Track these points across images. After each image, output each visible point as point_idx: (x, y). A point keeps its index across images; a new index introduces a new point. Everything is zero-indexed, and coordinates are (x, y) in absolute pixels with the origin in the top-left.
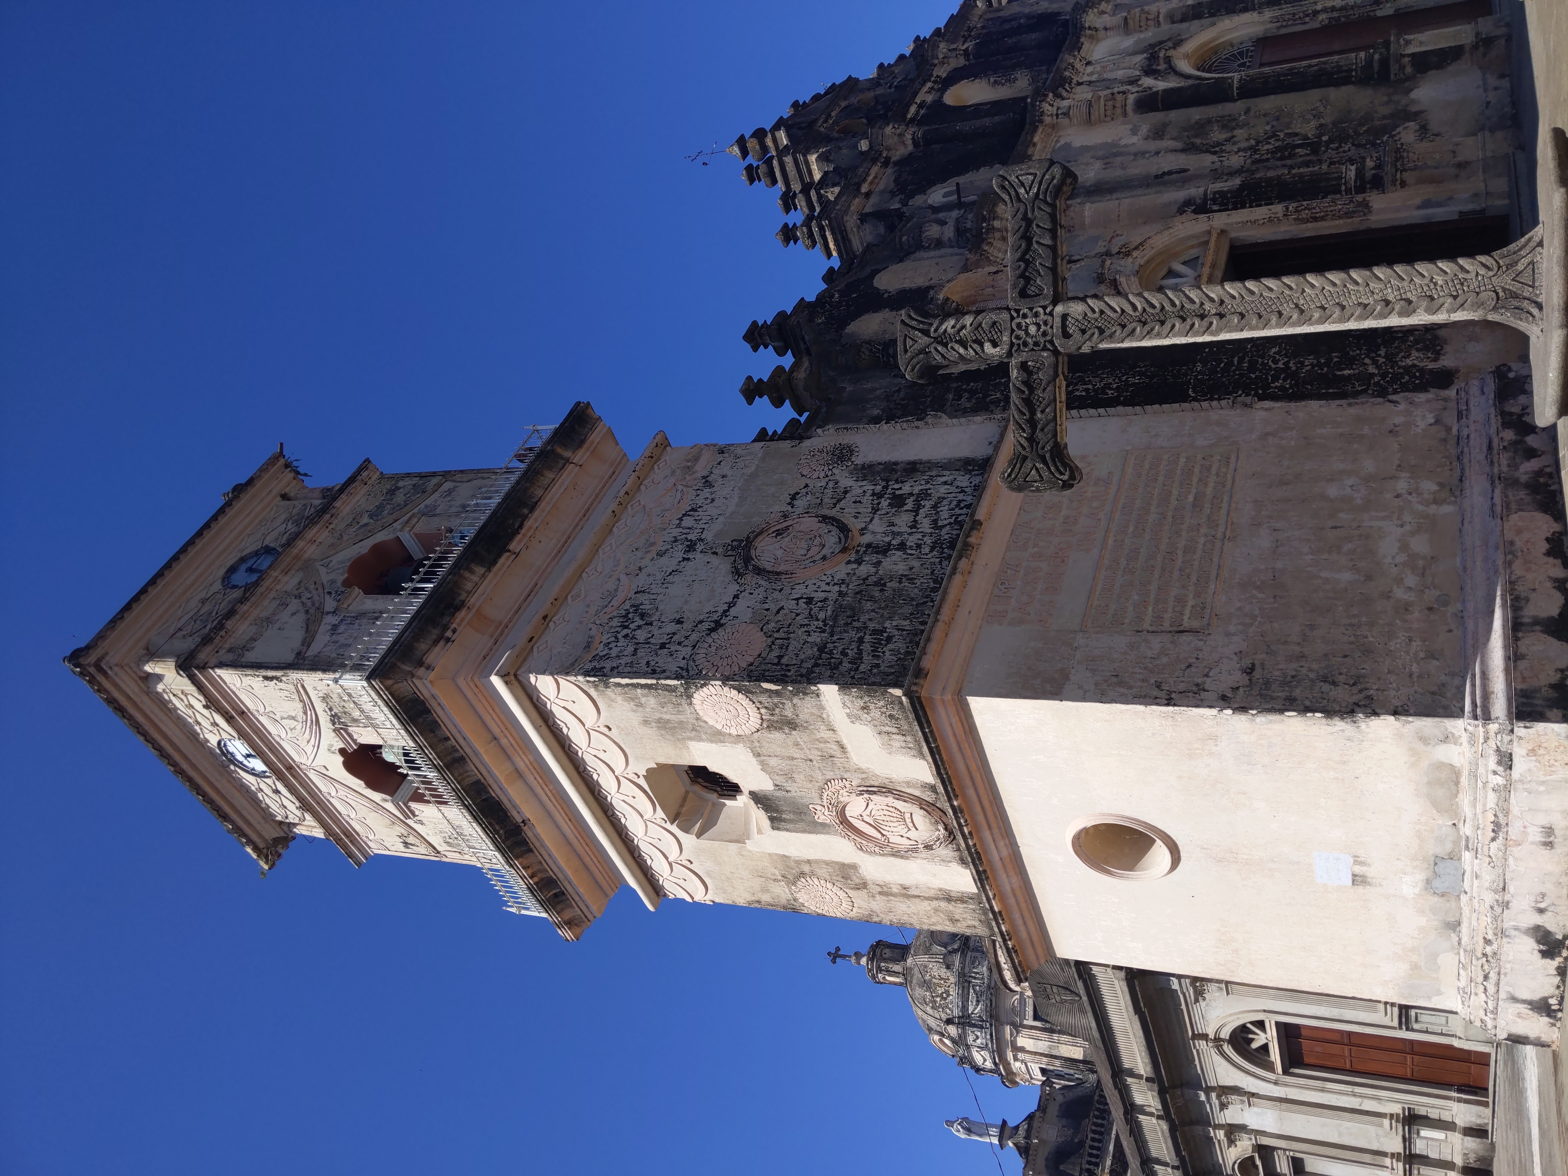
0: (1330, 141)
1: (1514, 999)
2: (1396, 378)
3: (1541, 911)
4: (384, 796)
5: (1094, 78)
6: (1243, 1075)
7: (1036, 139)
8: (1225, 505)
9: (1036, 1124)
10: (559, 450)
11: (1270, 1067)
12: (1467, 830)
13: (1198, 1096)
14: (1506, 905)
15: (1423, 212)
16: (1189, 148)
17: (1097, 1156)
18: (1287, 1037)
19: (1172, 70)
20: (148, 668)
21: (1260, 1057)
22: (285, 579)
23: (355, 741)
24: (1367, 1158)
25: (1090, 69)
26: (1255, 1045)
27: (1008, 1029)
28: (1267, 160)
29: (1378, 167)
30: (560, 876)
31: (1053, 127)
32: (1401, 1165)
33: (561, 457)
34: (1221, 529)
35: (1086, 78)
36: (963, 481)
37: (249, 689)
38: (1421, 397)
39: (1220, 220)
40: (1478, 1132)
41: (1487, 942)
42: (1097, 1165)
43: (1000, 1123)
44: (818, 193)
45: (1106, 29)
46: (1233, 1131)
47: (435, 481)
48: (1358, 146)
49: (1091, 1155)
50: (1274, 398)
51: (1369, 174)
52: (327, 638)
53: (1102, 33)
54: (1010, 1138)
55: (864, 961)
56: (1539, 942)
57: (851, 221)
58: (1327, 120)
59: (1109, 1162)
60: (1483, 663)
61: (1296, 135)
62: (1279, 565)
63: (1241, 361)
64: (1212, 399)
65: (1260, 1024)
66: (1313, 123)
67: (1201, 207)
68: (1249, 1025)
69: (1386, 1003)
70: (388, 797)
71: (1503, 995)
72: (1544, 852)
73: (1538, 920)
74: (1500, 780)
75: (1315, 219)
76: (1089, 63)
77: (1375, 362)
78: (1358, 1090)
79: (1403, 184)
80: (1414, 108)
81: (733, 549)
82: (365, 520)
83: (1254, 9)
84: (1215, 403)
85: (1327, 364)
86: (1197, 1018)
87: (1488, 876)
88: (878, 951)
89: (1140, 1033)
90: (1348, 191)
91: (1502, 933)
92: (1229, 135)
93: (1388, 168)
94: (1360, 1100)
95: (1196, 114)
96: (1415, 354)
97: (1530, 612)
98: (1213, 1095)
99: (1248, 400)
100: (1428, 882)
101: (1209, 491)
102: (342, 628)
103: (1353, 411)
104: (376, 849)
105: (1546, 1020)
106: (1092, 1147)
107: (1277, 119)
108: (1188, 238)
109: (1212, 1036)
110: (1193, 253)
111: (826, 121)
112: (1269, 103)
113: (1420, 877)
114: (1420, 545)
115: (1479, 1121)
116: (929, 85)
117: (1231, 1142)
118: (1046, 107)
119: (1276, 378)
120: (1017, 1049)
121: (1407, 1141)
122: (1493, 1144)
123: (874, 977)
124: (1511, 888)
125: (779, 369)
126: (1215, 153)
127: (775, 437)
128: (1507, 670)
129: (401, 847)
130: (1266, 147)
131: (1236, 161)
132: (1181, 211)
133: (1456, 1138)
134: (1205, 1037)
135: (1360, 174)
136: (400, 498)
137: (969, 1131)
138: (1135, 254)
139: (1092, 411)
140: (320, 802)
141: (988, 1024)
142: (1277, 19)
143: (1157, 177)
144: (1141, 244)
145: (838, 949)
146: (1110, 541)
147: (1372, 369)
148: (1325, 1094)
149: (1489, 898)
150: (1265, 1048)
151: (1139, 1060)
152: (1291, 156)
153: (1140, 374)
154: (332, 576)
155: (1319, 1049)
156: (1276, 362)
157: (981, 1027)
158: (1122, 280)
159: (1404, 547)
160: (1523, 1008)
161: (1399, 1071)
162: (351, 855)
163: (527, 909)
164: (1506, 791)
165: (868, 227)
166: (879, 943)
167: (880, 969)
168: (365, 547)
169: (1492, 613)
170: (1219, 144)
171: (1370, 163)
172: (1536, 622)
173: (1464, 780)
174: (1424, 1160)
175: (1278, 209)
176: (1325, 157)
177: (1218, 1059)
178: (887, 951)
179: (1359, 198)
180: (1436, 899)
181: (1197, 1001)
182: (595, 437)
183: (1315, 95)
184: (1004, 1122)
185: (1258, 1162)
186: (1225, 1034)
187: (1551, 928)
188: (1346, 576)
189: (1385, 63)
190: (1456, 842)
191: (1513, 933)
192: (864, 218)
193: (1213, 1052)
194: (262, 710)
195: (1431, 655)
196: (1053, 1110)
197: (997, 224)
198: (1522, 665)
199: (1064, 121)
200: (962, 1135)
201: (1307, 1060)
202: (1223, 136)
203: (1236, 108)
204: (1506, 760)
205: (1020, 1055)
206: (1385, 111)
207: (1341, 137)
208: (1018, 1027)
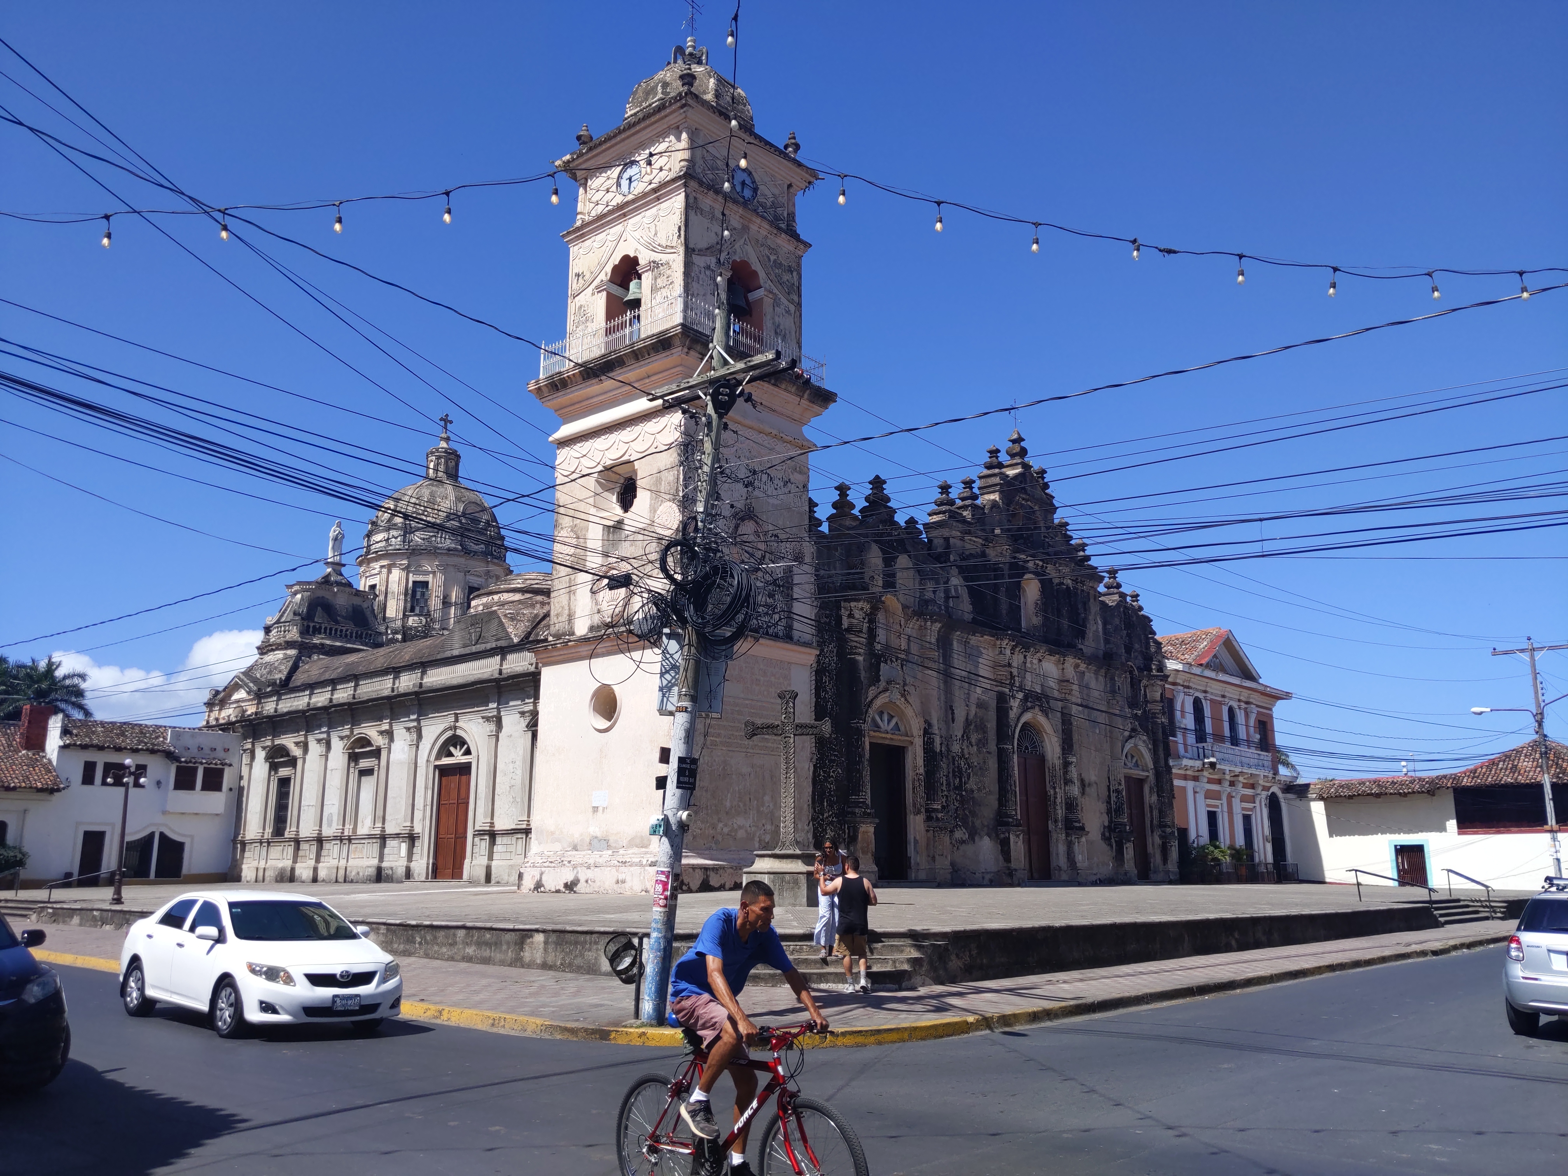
0: (961, 796)
1: (542, 874)
2: (821, 826)
3: (587, 881)
4: (609, 275)
5: (1028, 665)
6: (432, 741)
7: (985, 637)
8: (762, 752)
9: (348, 589)
10: (808, 392)
11: (438, 757)
12: (621, 851)
13: (413, 714)
14: (589, 868)
15: (912, 840)
16: (968, 723)
17: (330, 634)
18: (460, 768)
19: (1025, 710)
20: (684, 136)
21: (444, 751)
22: (737, 217)
23: (643, 272)
24: (380, 813)
25: (1035, 661)
26: (452, 749)
27: (405, 562)
28: (954, 764)
29: (938, 819)
30: (568, 391)
31: (995, 645)
32: (379, 832)
33: (804, 392)
34: (751, 751)
35: (1029, 660)
36: (780, 628)
37: (673, 212)
38: (810, 836)
39: (918, 742)
40: (408, 874)
41: (569, 862)
42: (325, 632)
43: (343, 562)
44: (969, 506)
45: (1063, 669)
46: (389, 734)
47: (796, 298)
48: (956, 810)
49: (331, 629)
50: (814, 772)
51: (934, 815)
52: (702, 265)
53: (1061, 666)
54: (334, 570)
55: (443, 444)
56: (572, 882)
57: (946, 532)
58: (976, 794)
59: (328, 642)
60: (692, 856)
61: (969, 779)
62: (734, 776)
63: (835, 756)
64: (816, 743)
65: (468, 752)
66: (975, 787)
67: (927, 732)
68: (466, 746)
69: (528, 821)
70: (609, 277)
71: (543, 869)
72: (615, 880)
73: (582, 880)
74: (644, 863)
75: (914, 789)
76: (1040, 661)
77: (830, 816)
78: (428, 808)
79: (927, 831)
80: (976, 838)
81: (749, 508)
82: (772, 258)
83: (1063, 754)
84: (814, 745)
85: (830, 795)
86: (469, 716)
87: (601, 861)
88: (452, 456)
89: (455, 682)
90: (927, 804)
91: (575, 867)
92: (974, 744)
93: (935, 824)
94: (422, 808)
95: (992, 725)
96: (832, 834)
97: (712, 874)
98: (415, 724)
99: (814, 760)
100: (596, 837)
101: (770, 744)
102: (708, 273)
103: (806, 806)
104: (574, 250)
105: (532, 887)
106: (336, 630)
107: (980, 769)
108: (910, 726)
109: (457, 724)
110: (902, 728)
111: (1023, 499)
112: (993, 764)
113: (599, 834)
114: (741, 834)
115: (415, 875)
116: (1041, 563)
117: (381, 733)
118: (1006, 641)
119: (824, 772)
120: (389, 568)
121: (397, 836)
122: (402, 882)
123: (432, 453)
124: (596, 869)
125: (853, 506)
126: (963, 736)
127: (811, 511)
128: (689, 865)
129: (576, 271)
130: (963, 763)
131: (956, 748)
132: (926, 721)
133: (403, 862)
134: (457, 720)
135: (936, 810)
136: (786, 277)
137: (336, 539)
138: (903, 699)
139: (813, 687)
140: (603, 226)
141: (407, 547)
142: (1054, 767)
143: (951, 707)
144: (908, 702)
145: (451, 422)
146: (747, 702)
147: (826, 815)
148: (423, 789)
149: (591, 861)
150: (450, 755)
151: (434, 679)
152: (954, 776)
153: (832, 708)
154: (739, 250)
155: (452, 785)
156: (833, 772)
157: (404, 542)
158: (887, 694)
159: (740, 827)
160: (537, 877)
161: (442, 830)
162: (569, 233)
163: (544, 359)
164: (640, 864)
165: (941, 541)
166: (459, 457)
167: (439, 458)
168: (756, 266)
169: (712, 860)
170: (968, 738)
171: (940, 815)
172: (708, 876)
173: (644, 849)
174: (383, 846)
175: (922, 770)
176: (952, 793)
177: (441, 727)
178: (453, 463)
179: (923, 810)
180: (588, 841)
181: (483, 718)
182: (816, 408)
183: (995, 788)
184: (344, 565)
185: (368, 749)
186: (459, 732)
187: (579, 886)
188: (728, 804)
189: (1007, 824)
190: (615, 848)
191: (575, 871)
192: (947, 540)
193: (447, 725)
194: (661, 213)
195: (694, 837)
196: (357, 601)
197: (929, 623)
198: (691, 870)
199: (997, 651)
200: (332, 534)
201: (444, 779)
202: (973, 741)
203: (992, 746)
204: (653, 864)
205: (385, 571)
206: (978, 823)
207: (963, 801)
208: (407, 569)
